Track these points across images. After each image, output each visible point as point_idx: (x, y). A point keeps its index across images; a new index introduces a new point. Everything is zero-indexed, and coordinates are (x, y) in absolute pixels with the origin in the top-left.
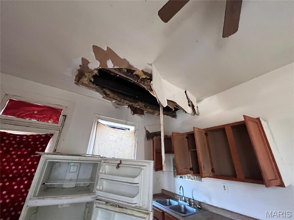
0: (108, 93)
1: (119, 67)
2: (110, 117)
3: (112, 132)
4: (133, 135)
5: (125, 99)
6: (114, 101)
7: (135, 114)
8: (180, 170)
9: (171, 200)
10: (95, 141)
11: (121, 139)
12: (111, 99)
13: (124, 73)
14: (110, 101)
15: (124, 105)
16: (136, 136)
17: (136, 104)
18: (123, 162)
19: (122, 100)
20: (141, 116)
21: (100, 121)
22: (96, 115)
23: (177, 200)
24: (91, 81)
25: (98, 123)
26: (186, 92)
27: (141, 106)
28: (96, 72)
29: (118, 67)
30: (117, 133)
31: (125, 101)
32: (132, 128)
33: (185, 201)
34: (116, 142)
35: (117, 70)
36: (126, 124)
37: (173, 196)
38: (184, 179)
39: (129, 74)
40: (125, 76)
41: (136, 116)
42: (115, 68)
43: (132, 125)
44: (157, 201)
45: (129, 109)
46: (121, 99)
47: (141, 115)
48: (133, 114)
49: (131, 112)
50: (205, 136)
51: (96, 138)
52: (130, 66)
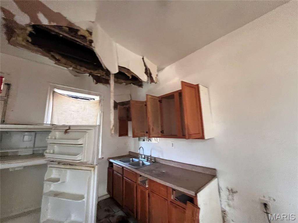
0: (58, 58)
1: (57, 23)
2: (68, 86)
3: (72, 102)
4: (98, 105)
5: (81, 66)
6: (71, 68)
7: (98, 83)
8: (137, 133)
9: (134, 159)
10: (53, 111)
11: (84, 109)
12: (65, 65)
13: (67, 33)
14: (65, 68)
15: (85, 73)
16: (102, 106)
17: (96, 72)
18: (71, 128)
19: (78, 67)
20: (106, 86)
21: (56, 90)
22: (51, 84)
23: (138, 158)
24: (28, 41)
25: (54, 92)
26: (143, 59)
27: (102, 74)
28: (30, 29)
29: (55, 24)
30: (78, 103)
31: (82, 68)
32: (97, 98)
33: (144, 158)
34: (78, 112)
35: (56, 27)
36: (89, 94)
37: (136, 155)
38: (145, 141)
39: (73, 34)
40: (70, 37)
41: (100, 86)
42: (52, 25)
43: (96, 95)
44: (120, 161)
45: (91, 78)
46: (76, 66)
47: (105, 84)
48: (96, 83)
49: (94, 81)
50: (159, 103)
51: (54, 109)
52: (70, 23)
